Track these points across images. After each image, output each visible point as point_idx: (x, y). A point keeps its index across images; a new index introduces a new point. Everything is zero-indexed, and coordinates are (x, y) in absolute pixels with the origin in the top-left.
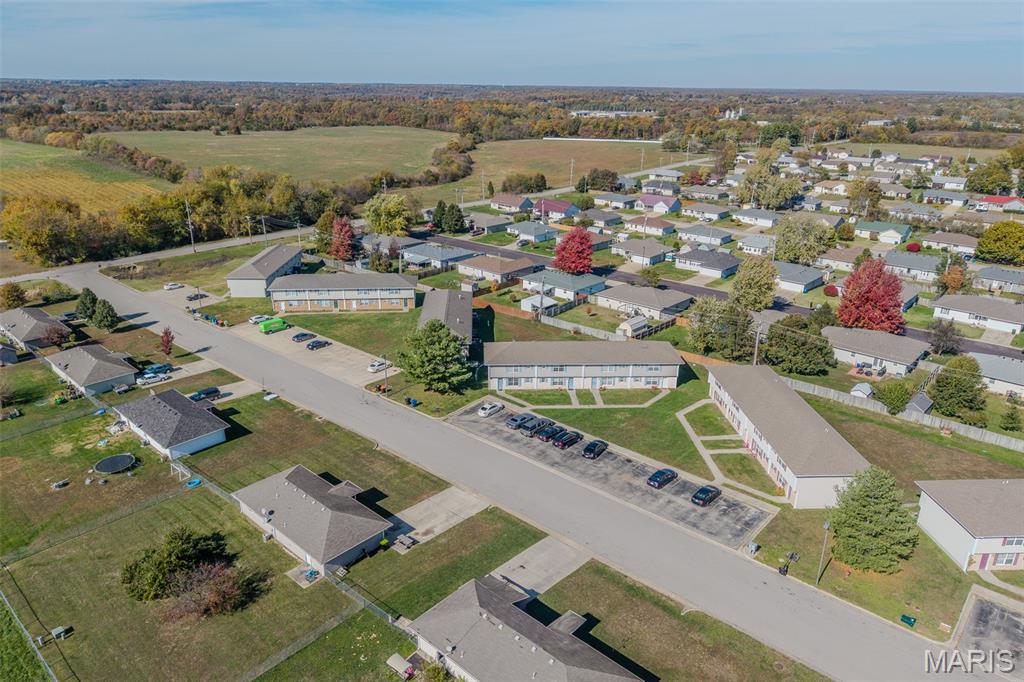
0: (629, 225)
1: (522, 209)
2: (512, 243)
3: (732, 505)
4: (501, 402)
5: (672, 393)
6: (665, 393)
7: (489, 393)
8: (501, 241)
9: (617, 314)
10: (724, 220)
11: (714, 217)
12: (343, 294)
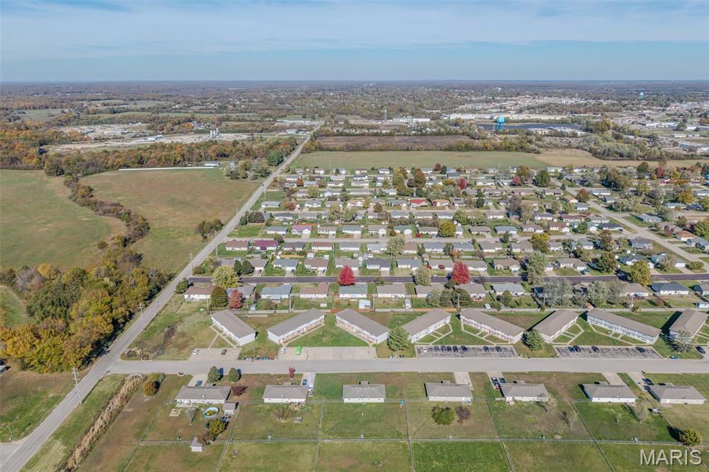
0: (314, 247)
1: (248, 248)
2: (284, 272)
3: (504, 349)
4: (421, 346)
5: (451, 324)
6: (449, 325)
7: (414, 344)
8: (278, 273)
9: (390, 299)
10: (339, 233)
11: (335, 233)
12: (302, 327)
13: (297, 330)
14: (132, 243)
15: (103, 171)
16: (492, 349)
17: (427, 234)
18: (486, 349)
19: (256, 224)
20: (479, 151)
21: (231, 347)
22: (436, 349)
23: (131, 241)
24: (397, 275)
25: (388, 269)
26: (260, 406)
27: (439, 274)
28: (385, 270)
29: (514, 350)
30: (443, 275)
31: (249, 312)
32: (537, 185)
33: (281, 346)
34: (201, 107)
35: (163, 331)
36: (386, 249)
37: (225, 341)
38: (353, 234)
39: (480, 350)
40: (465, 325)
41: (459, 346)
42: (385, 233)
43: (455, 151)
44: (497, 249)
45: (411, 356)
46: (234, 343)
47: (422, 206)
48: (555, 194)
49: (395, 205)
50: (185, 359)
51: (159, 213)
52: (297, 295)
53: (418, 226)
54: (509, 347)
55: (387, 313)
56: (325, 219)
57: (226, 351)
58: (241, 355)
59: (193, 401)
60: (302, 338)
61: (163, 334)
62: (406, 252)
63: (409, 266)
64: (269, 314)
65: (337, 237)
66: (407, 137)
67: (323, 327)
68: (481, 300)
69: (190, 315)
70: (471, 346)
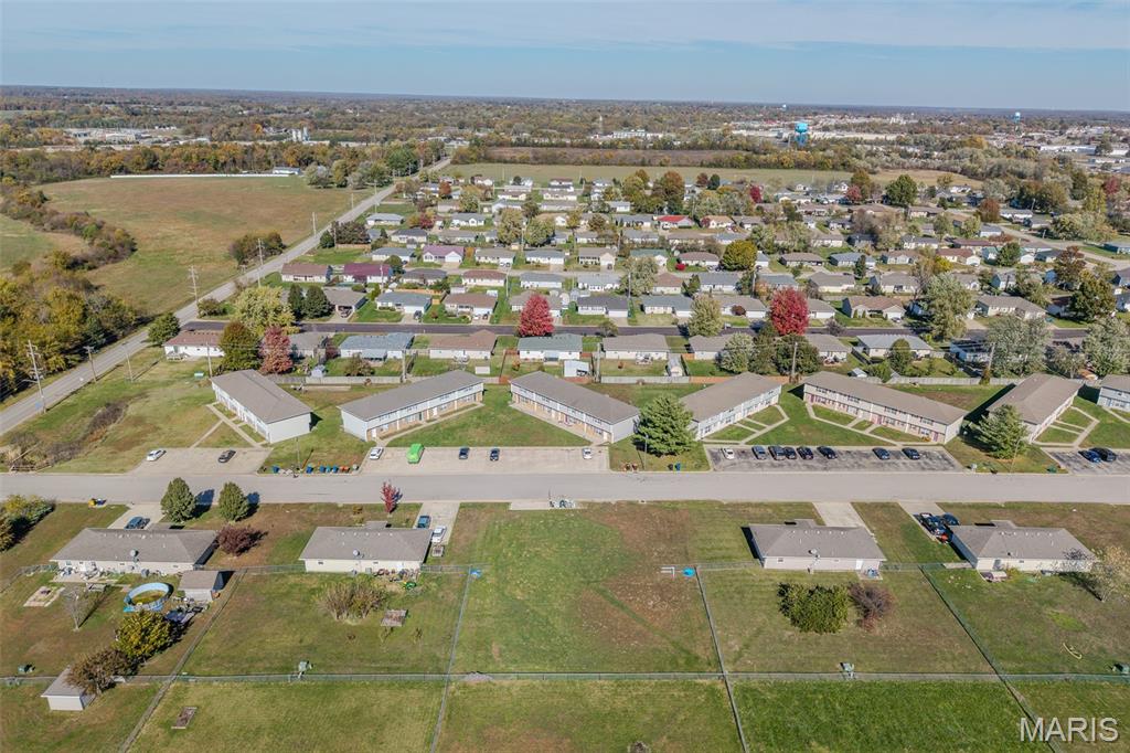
0: (467, 280)
1: (328, 278)
2: (399, 316)
3: (925, 453)
4: (719, 446)
5: (782, 406)
6: (779, 407)
7: (700, 443)
8: (386, 317)
9: (634, 362)
10: (518, 262)
11: (511, 261)
12: (429, 404)
13: (414, 410)
14: (90, 269)
15: (80, 178)
16: (896, 454)
17: (697, 265)
18: (880, 453)
19: (351, 247)
20: (770, 168)
21: (248, 445)
22: (756, 453)
23: (86, 265)
24: (643, 324)
25: (624, 314)
26: (292, 580)
27: (735, 324)
28: (619, 316)
29: (949, 456)
30: (743, 324)
31: (308, 380)
32: (891, 204)
33: (373, 444)
34: (287, 115)
35: (91, 414)
36: (617, 286)
37: (235, 434)
38: (549, 265)
39: (867, 456)
40: (814, 408)
41: (813, 448)
42: (613, 263)
43: (727, 167)
44: (845, 286)
45: (698, 467)
46: (258, 437)
47: (680, 227)
48: (929, 214)
49: (628, 225)
50: (123, 471)
51: (164, 230)
52: (422, 352)
53: (677, 253)
54: (936, 451)
55: (629, 386)
56: (492, 242)
57: (232, 454)
58: (268, 462)
59: (102, 566)
60: (428, 429)
61: (88, 420)
62: (659, 289)
63: (669, 310)
64: (353, 386)
65: (515, 267)
66: (641, 151)
67: (479, 410)
68: (838, 364)
69: (167, 384)
70: (842, 448)
